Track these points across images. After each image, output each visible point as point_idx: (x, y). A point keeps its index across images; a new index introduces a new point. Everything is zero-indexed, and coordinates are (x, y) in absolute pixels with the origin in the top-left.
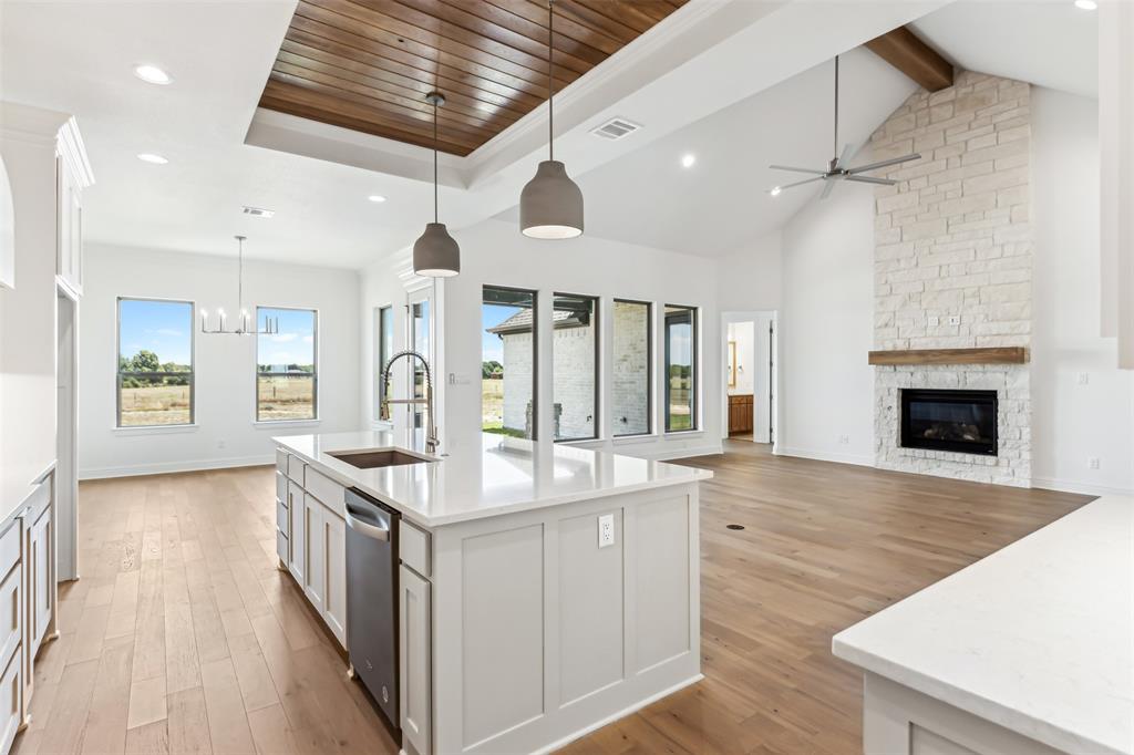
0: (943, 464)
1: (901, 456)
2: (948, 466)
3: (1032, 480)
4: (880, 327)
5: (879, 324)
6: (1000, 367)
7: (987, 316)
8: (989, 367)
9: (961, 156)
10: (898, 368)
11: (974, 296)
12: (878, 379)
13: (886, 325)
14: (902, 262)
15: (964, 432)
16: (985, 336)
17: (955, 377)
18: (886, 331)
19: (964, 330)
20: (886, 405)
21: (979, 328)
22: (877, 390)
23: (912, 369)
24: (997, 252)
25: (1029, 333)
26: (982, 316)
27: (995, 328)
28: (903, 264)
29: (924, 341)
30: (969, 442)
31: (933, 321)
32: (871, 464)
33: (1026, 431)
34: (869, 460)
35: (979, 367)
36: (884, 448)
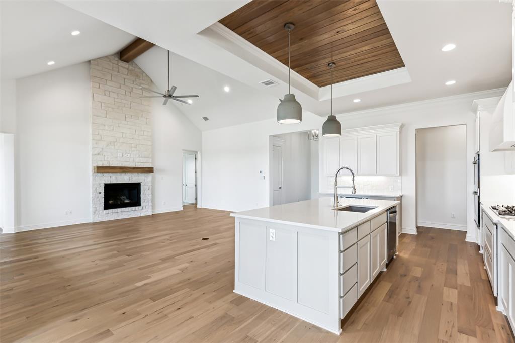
0: (124, 213)
1: (106, 214)
2: (125, 213)
3: (152, 212)
4: (95, 155)
5: (95, 153)
6: (143, 174)
7: (139, 156)
8: (140, 174)
9: (130, 92)
10: (104, 174)
11: (135, 147)
12: (94, 179)
13: (99, 154)
14: (106, 126)
15: (125, 199)
16: (138, 163)
17: (128, 177)
18: (99, 156)
19: (132, 160)
20: (98, 191)
21: (137, 160)
22: (93, 185)
23: (111, 174)
24: (142, 133)
25: (151, 163)
26: (138, 156)
27: (142, 160)
28: (106, 127)
29: (116, 163)
30: (127, 203)
31: (120, 155)
32: (91, 221)
33: (151, 195)
34: (90, 219)
35: (136, 174)
36: (97, 212)
